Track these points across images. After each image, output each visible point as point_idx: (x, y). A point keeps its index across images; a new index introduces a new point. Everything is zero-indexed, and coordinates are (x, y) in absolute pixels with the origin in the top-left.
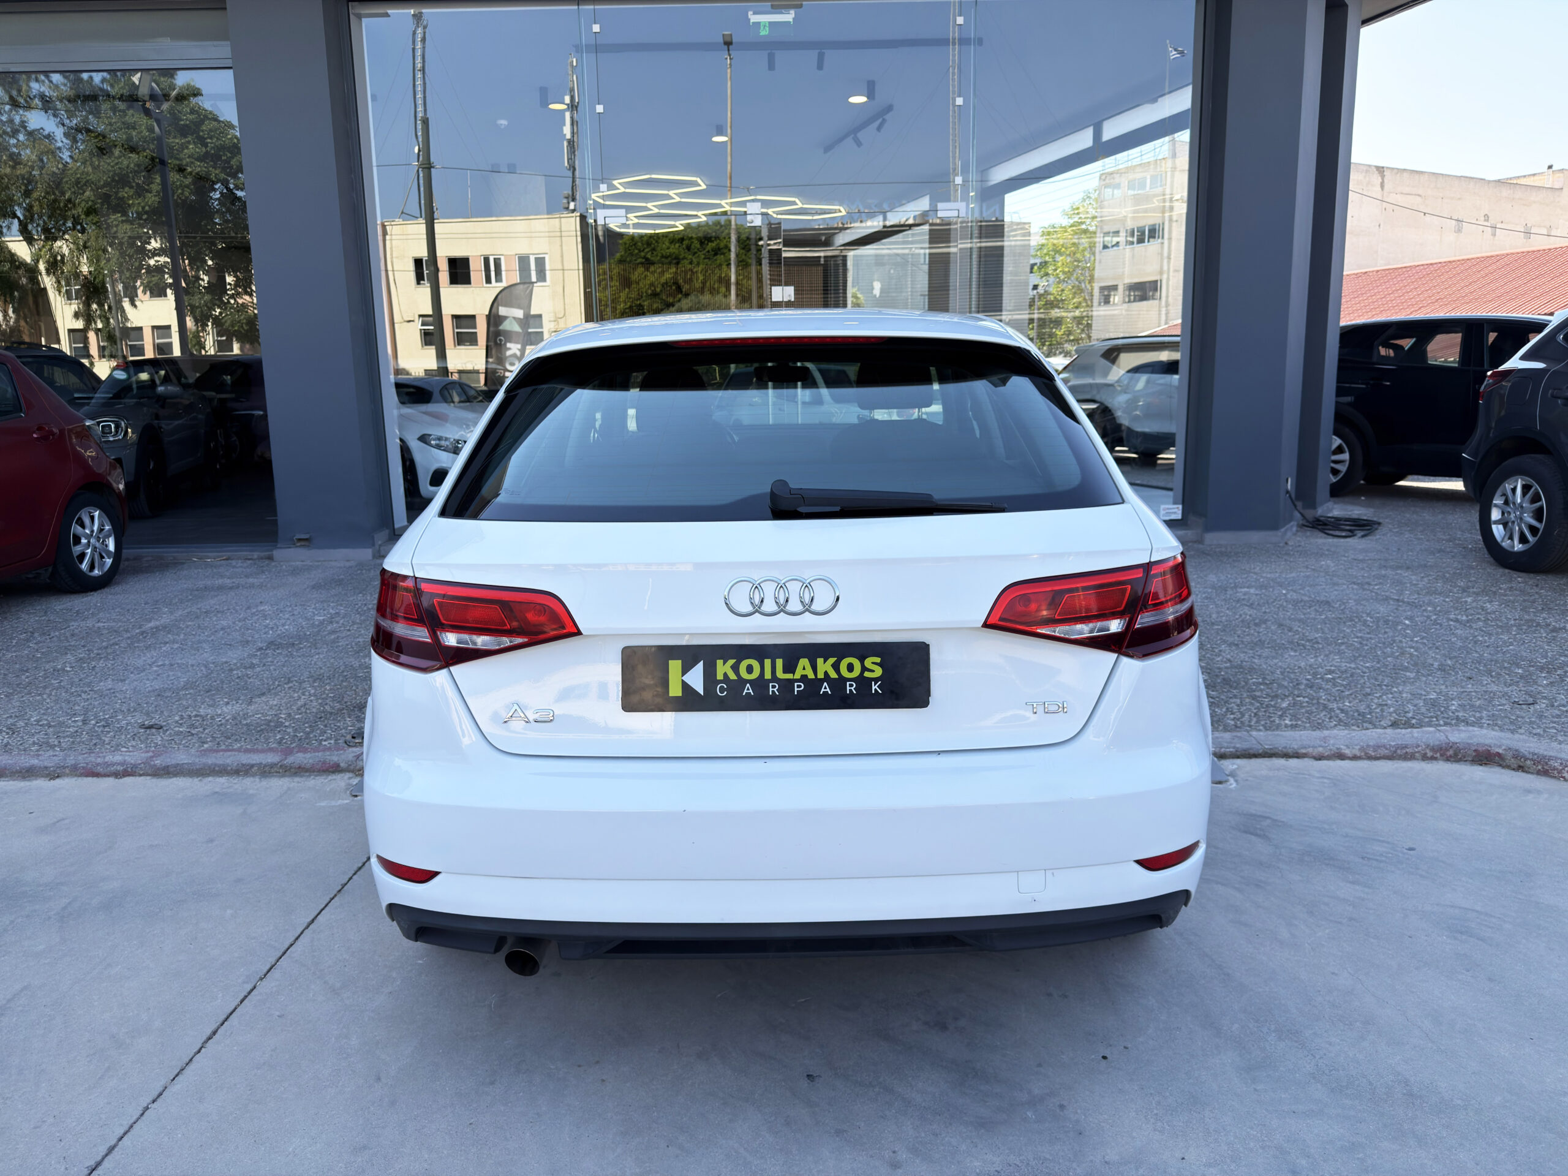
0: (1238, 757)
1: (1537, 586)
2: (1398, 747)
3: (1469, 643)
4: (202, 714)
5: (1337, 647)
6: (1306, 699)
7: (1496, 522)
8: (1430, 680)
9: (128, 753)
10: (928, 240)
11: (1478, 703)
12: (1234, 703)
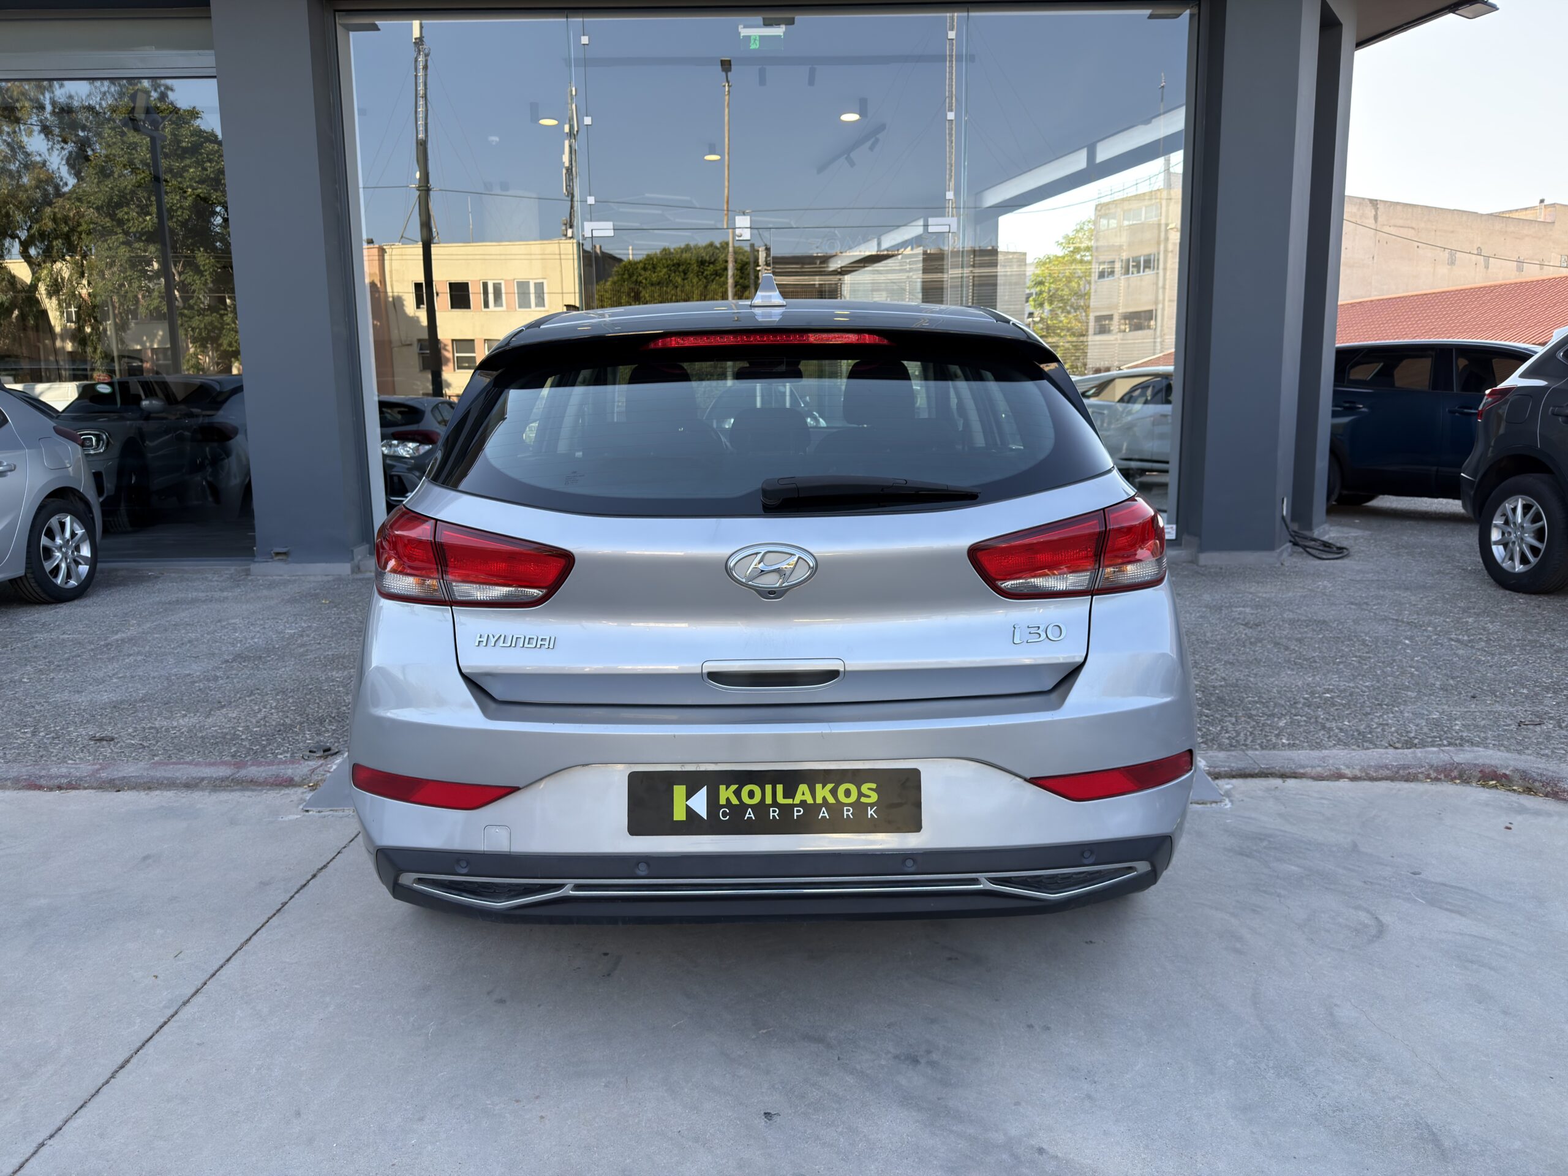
0: (1234, 777)
1: (1539, 607)
2: (1400, 768)
3: (1472, 663)
4: (157, 726)
5: (1335, 666)
6: (1304, 718)
7: (1496, 543)
8: (1432, 700)
9: (75, 766)
11: (1482, 723)
12: (1229, 721)
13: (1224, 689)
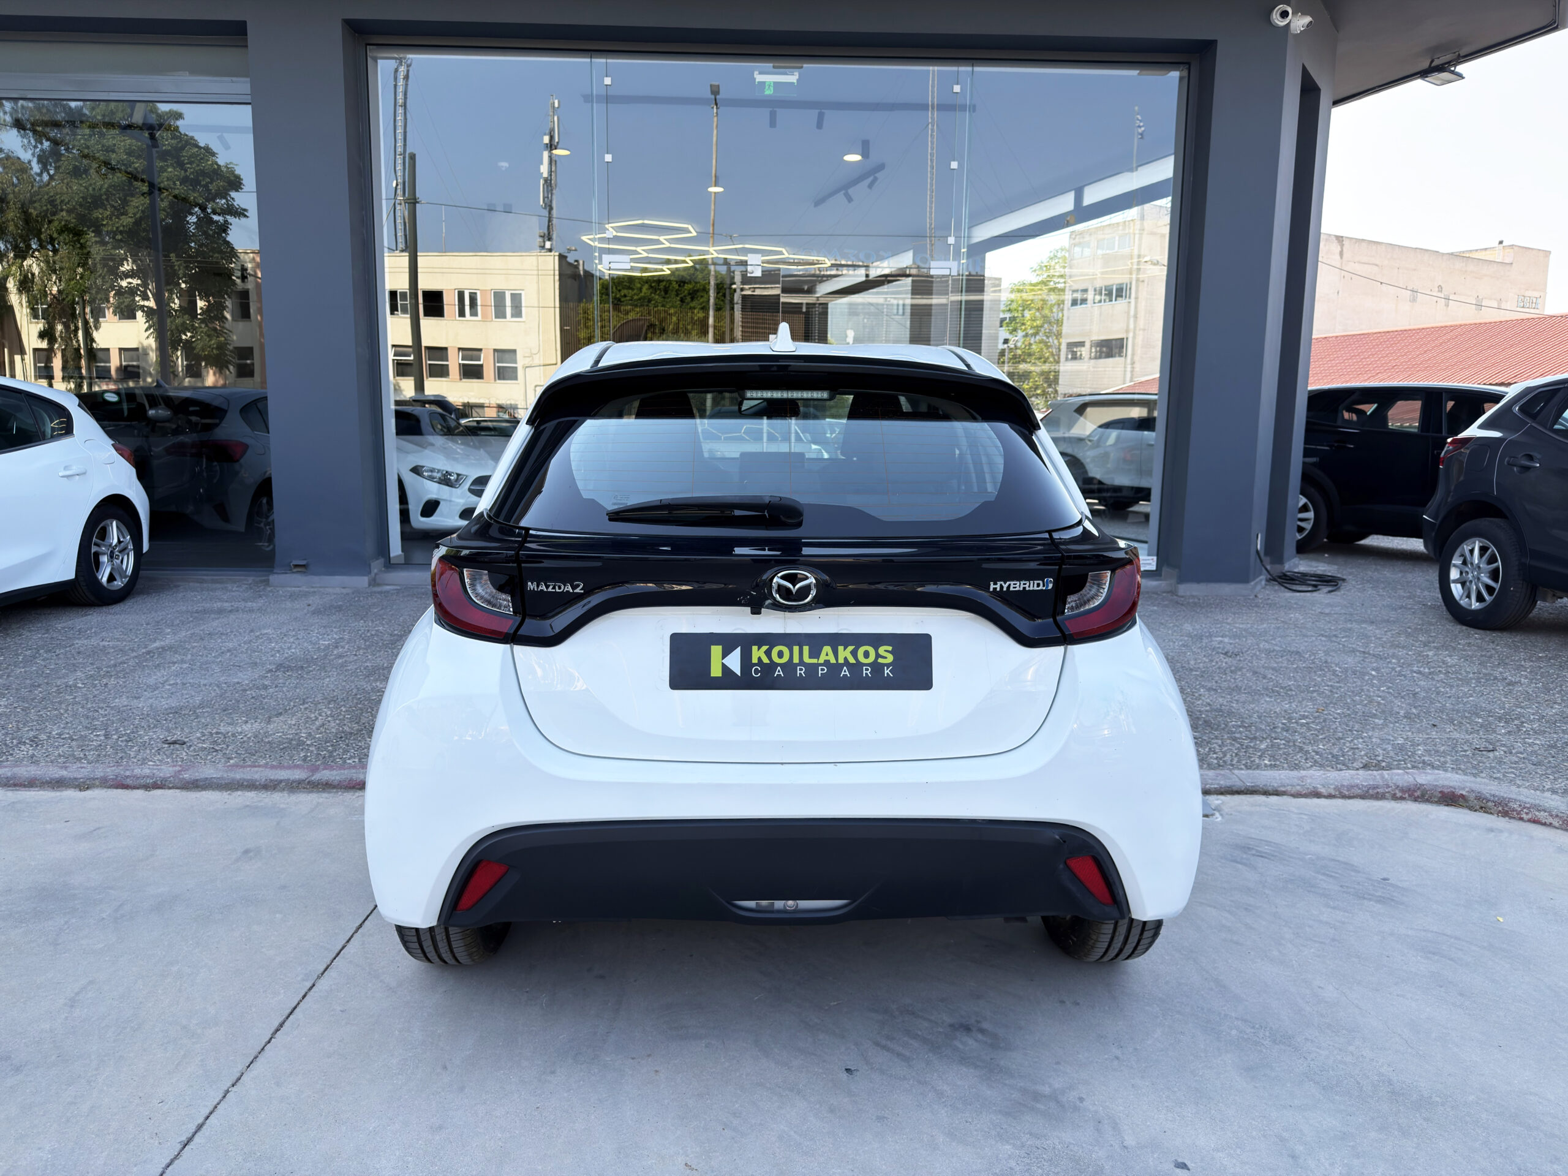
0: (1222, 796)
1: (1493, 642)
2: (1369, 787)
3: (1432, 694)
4: (223, 731)
6: (1283, 742)
7: (1455, 581)
8: (1397, 727)
9: (155, 767)
10: (910, 291)
11: (1442, 749)
12: (1216, 743)
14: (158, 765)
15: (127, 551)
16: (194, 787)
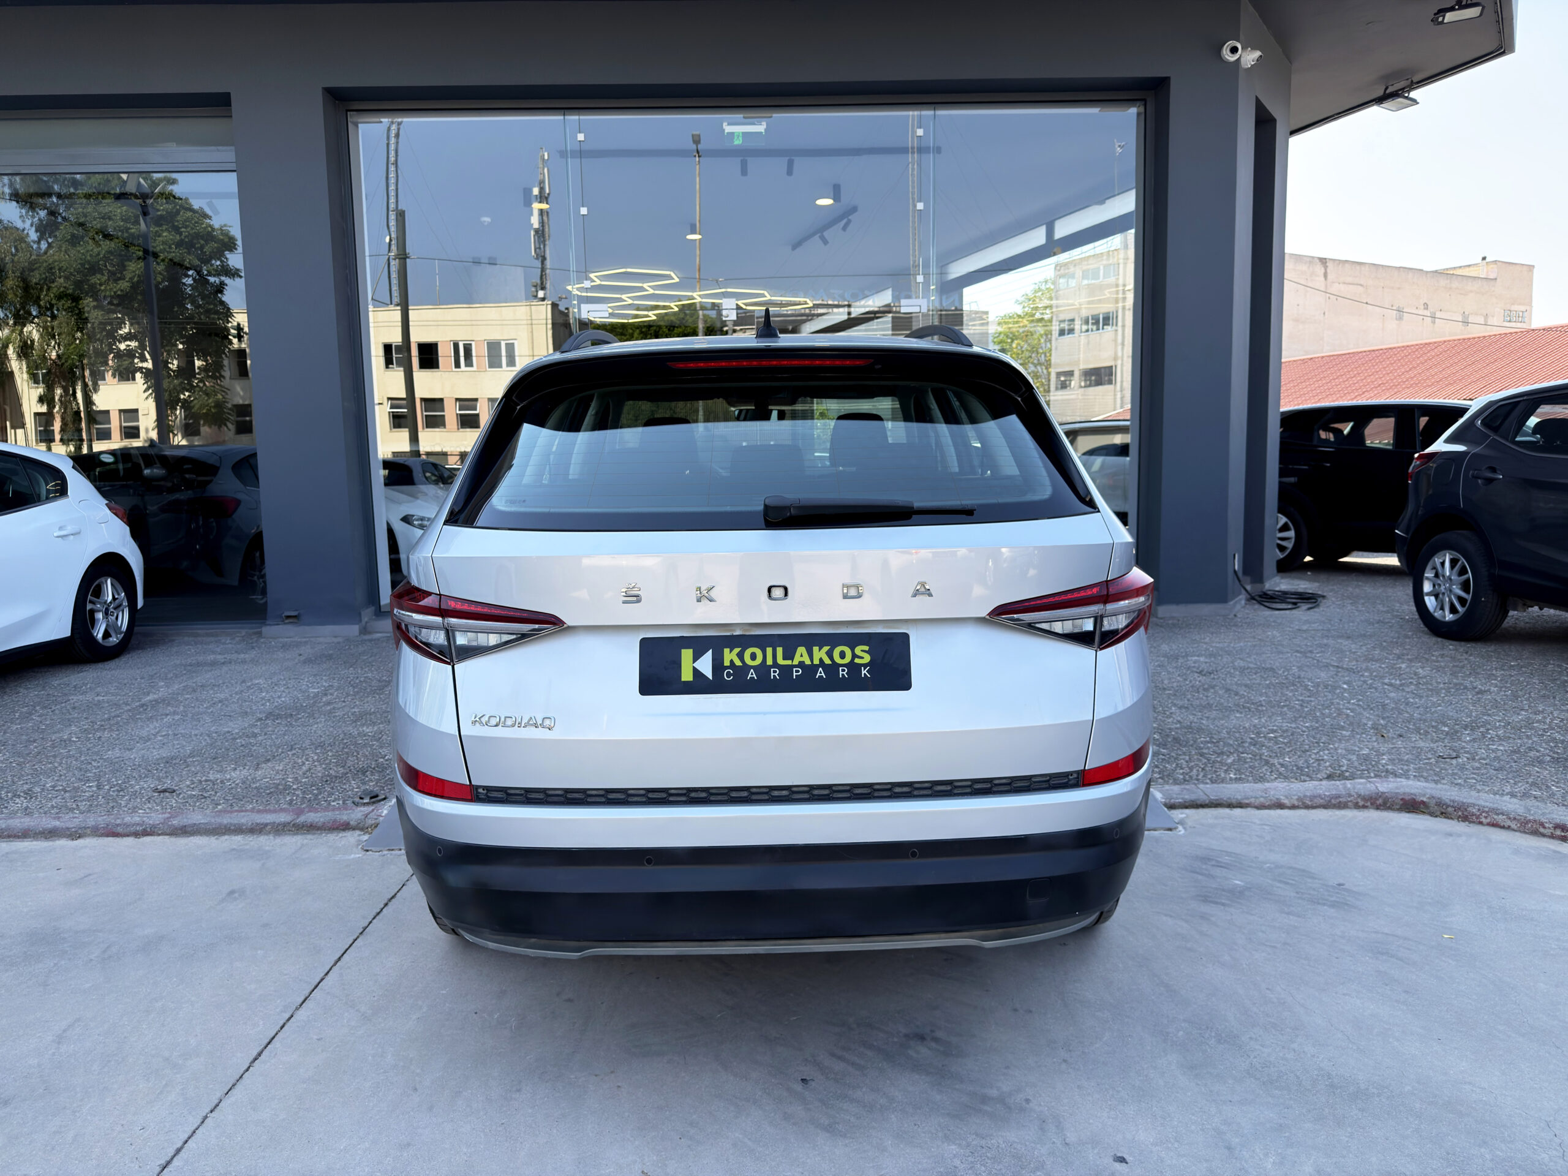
0: (1186, 807)
2: (1332, 797)
3: (1401, 705)
4: (212, 778)
5: (1280, 709)
6: (1250, 756)
7: (1429, 595)
8: (1364, 738)
9: (145, 815)
11: (1406, 758)
12: (1184, 759)
13: (1179, 731)
14: (147, 813)
15: (121, 608)
16: (182, 833)
